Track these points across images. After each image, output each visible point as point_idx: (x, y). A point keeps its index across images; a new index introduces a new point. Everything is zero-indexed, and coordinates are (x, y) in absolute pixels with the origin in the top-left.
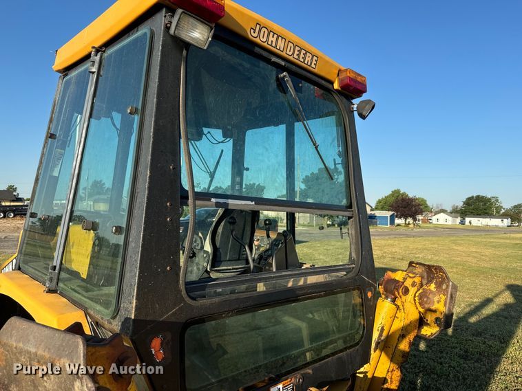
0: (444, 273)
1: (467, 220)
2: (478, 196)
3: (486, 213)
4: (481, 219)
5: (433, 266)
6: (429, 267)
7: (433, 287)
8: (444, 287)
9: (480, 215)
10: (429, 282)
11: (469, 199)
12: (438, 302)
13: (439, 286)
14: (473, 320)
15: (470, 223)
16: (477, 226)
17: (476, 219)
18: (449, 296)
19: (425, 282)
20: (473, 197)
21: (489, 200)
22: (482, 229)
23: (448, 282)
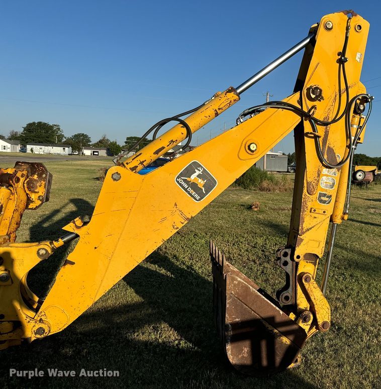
0: (43, 167)
1: (29, 147)
2: (40, 123)
3: (48, 141)
4: (43, 147)
5: (36, 163)
6: (32, 164)
7: (36, 177)
8: (44, 176)
9: (42, 142)
10: (33, 174)
11: (30, 125)
12: (40, 186)
13: (40, 176)
14: (46, 225)
15: (32, 150)
16: (39, 154)
17: (38, 147)
18: (47, 181)
19: (29, 174)
20: (34, 123)
21: (51, 127)
22: (44, 156)
23: (47, 173)
